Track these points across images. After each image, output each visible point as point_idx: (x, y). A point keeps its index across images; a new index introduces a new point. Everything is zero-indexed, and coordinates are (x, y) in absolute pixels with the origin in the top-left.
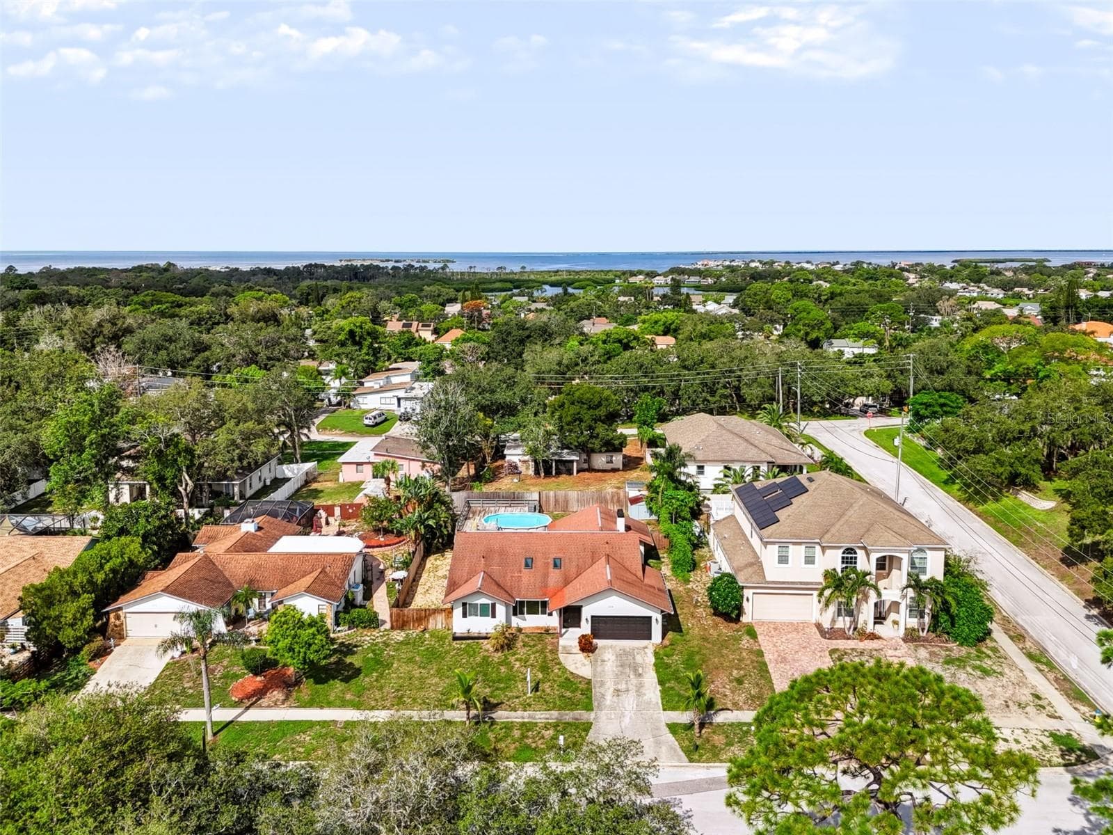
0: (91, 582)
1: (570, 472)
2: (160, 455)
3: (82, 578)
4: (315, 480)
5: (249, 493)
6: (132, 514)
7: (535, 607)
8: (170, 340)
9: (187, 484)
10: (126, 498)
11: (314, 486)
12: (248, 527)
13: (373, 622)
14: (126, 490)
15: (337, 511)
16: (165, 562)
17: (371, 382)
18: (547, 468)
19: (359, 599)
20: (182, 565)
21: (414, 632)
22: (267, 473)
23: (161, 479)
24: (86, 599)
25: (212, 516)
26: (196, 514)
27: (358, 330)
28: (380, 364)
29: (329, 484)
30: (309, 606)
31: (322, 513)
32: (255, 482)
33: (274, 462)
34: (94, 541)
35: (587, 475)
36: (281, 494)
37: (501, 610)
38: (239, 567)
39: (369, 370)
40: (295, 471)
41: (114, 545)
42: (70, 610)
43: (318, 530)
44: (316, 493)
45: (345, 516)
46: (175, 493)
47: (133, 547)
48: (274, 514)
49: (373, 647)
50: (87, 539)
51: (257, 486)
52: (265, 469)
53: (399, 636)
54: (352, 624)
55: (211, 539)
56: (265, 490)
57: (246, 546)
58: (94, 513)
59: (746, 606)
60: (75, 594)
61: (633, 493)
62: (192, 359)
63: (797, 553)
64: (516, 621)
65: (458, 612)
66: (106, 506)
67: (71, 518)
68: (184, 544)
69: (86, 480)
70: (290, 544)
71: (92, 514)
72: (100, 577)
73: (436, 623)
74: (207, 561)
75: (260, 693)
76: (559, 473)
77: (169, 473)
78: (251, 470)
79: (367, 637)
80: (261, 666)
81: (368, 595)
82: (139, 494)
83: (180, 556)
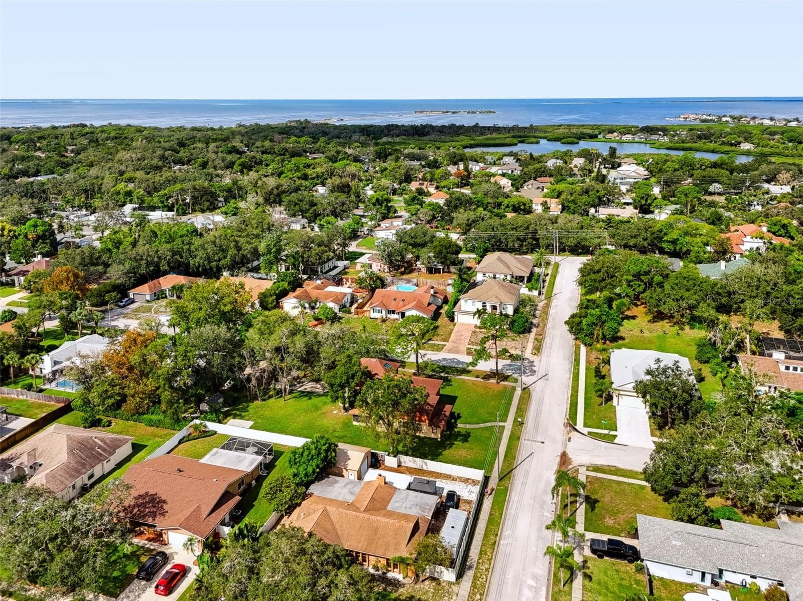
0: (275, 293)
1: (440, 273)
2: (294, 257)
3: (273, 291)
4: (347, 268)
5: (324, 271)
6: (286, 276)
7: (393, 312)
8: (301, 201)
9: (302, 267)
10: (283, 270)
11: (347, 270)
12: (319, 282)
13: (350, 312)
14: (283, 267)
15: (350, 280)
16: (294, 290)
17: (384, 224)
18: (431, 270)
19: (348, 306)
20: (299, 291)
21: (360, 316)
22: (331, 264)
23: (294, 265)
24: (274, 297)
25: (310, 278)
26: (305, 277)
27: (380, 198)
28: (391, 214)
29: (352, 270)
30: (331, 305)
31: (344, 280)
32: (326, 267)
33: (334, 260)
34: (275, 283)
35: (446, 274)
36: (333, 273)
37: (384, 312)
38: (314, 294)
39: (385, 217)
40: (341, 264)
41: (281, 284)
42: (270, 299)
43: (342, 285)
44: (346, 273)
45: (352, 282)
46: (298, 270)
47: (286, 285)
48: (328, 279)
49: (348, 319)
50: (273, 282)
51: (327, 269)
52: (330, 263)
53: (356, 316)
54: (344, 312)
55: (308, 285)
56: (330, 270)
57: (317, 288)
58: (274, 274)
59: (456, 317)
60: (272, 296)
61: (450, 282)
62: (309, 210)
63: (470, 302)
64: (389, 316)
65: (372, 311)
66: (278, 272)
67: (267, 275)
68: (301, 286)
69: (272, 264)
70: (332, 289)
71: (273, 274)
72: (277, 292)
73: (366, 314)
74: (306, 291)
75: (316, 325)
76: (435, 273)
77: (296, 263)
78: (325, 263)
79: (347, 316)
80: (317, 319)
81: (351, 306)
82: (287, 269)
83: (298, 289)
